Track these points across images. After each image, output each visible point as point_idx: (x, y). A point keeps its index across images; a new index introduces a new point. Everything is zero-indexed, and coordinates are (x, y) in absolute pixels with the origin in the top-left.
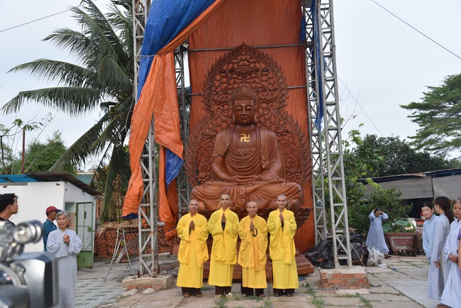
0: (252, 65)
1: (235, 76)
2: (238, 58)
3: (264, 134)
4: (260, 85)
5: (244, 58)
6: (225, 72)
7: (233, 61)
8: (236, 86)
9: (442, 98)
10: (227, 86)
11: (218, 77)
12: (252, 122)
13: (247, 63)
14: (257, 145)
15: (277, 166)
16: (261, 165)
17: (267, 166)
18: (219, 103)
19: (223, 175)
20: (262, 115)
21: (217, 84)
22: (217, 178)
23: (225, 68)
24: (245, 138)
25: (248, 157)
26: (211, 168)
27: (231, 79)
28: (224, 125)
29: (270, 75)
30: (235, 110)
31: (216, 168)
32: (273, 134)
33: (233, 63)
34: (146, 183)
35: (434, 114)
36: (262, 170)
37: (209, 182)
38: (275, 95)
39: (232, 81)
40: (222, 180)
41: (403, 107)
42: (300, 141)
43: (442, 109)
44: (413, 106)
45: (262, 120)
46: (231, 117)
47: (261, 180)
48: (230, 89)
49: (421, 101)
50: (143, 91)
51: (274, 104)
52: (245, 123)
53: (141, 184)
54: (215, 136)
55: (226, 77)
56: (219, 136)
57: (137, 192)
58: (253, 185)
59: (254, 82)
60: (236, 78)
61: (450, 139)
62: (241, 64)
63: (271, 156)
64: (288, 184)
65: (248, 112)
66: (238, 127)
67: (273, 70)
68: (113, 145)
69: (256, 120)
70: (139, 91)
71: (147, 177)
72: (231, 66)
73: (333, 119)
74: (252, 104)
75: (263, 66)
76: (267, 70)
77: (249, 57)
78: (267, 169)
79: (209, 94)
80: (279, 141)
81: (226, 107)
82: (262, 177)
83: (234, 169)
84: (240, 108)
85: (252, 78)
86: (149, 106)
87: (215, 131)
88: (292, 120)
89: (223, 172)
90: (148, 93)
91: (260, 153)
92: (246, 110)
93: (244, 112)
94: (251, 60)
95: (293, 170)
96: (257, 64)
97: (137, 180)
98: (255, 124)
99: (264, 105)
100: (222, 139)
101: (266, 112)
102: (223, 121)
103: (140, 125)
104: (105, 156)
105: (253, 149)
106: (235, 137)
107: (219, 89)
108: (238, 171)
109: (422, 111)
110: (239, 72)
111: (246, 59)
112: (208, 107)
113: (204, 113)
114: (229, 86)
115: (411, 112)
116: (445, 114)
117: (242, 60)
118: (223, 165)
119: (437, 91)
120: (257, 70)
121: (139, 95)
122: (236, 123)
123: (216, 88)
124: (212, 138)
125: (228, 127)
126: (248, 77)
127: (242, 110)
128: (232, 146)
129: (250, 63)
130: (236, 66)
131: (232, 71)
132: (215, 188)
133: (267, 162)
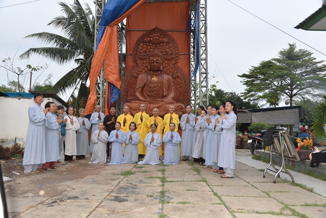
1: (151, 44)
2: (153, 34)
3: (165, 77)
4: (165, 50)
5: (156, 35)
6: (145, 42)
7: (151, 36)
8: (151, 50)
9: (258, 72)
11: (141, 45)
12: (159, 70)
13: (158, 38)
14: (161, 83)
15: (172, 95)
16: (163, 94)
17: (166, 94)
18: (141, 59)
19: (142, 98)
20: (165, 67)
21: (141, 48)
22: (138, 99)
23: (146, 40)
24: (155, 78)
25: (156, 89)
26: (135, 95)
28: (144, 71)
29: (171, 45)
30: (150, 63)
31: (138, 94)
32: (171, 78)
34: (98, 98)
35: (254, 81)
36: (163, 97)
37: (134, 101)
38: (172, 56)
39: (149, 47)
40: (140, 100)
41: (239, 76)
42: (185, 82)
43: (258, 78)
44: (244, 76)
45: (165, 69)
46: (147, 67)
47: (162, 101)
48: (148, 51)
49: (248, 73)
50: (99, 46)
51: (172, 61)
52: (155, 70)
53: (95, 98)
54: (138, 77)
55: (146, 45)
56: (140, 77)
57: (93, 102)
58: (158, 104)
59: (161, 48)
60: (152, 46)
61: (261, 94)
62: (154, 38)
63: (169, 89)
64: (178, 104)
65: (157, 64)
66: (151, 72)
67: (172, 43)
68: (81, 81)
69: (162, 69)
70: (97, 46)
71: (99, 94)
72: (149, 39)
73: (204, 68)
74: (160, 60)
75: (167, 40)
76: (169, 43)
77: (159, 35)
78: (166, 96)
79: (136, 54)
80: (173, 82)
81: (145, 61)
82: (163, 100)
83: (148, 95)
84: (153, 61)
85: (160, 46)
86: (102, 54)
87: (138, 74)
88: (181, 71)
89: (142, 96)
90: (102, 47)
91: (163, 87)
92: (156, 63)
93: (155, 64)
95: (180, 98)
96: (164, 39)
97: (93, 96)
98: (160, 71)
99: (166, 62)
100: (142, 78)
101: (167, 66)
102: (143, 69)
103: (97, 65)
104: (76, 88)
105: (159, 85)
106: (149, 77)
107: (142, 51)
108: (150, 96)
109: (248, 79)
110: (154, 43)
111: (157, 36)
112: (135, 61)
113: (133, 64)
115: (242, 79)
116: (259, 81)
117: (155, 36)
118: (142, 93)
119: (256, 68)
120: (163, 42)
121: (97, 48)
122: (150, 70)
123: (140, 50)
124: (136, 78)
125: (146, 72)
126: (158, 45)
127: (154, 62)
128: (147, 82)
129: (160, 38)
130: (152, 39)
131: (149, 42)
132: (137, 104)
133: (166, 93)
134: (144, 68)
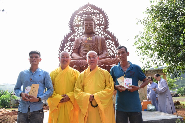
0: (92, 11)
1: (84, 15)
2: (86, 8)
3: (99, 38)
4: (96, 19)
5: (88, 8)
7: (84, 9)
10: (80, 19)
11: (77, 16)
13: (90, 10)
14: (96, 42)
18: (77, 26)
20: (97, 31)
23: (80, 12)
27: (82, 16)
30: (84, 26)
31: (74, 54)
33: (84, 10)
46: (82, 32)
52: (90, 32)
62: (87, 10)
63: (103, 49)
72: (82, 12)
74: (93, 23)
75: (97, 11)
76: (99, 13)
77: (91, 8)
81: (80, 28)
83: (83, 54)
88: (112, 34)
91: (98, 46)
92: (90, 25)
94: (92, 9)
99: (98, 27)
100: (78, 40)
105: (94, 44)
106: (84, 38)
107: (77, 21)
110: (87, 14)
111: (89, 9)
112: (71, 28)
114: (81, 20)
117: (87, 9)
120: (95, 13)
123: (75, 20)
126: (91, 16)
128: (83, 43)
131: (84, 13)
134: (79, 33)
